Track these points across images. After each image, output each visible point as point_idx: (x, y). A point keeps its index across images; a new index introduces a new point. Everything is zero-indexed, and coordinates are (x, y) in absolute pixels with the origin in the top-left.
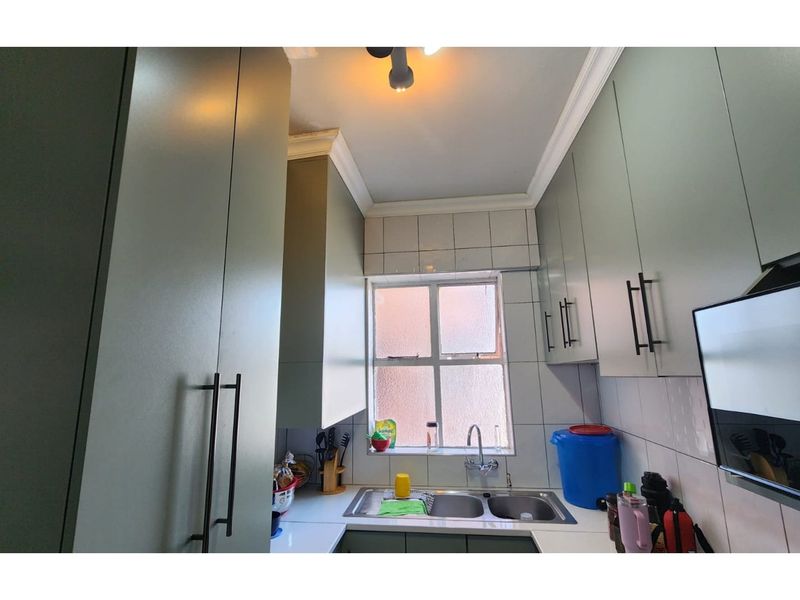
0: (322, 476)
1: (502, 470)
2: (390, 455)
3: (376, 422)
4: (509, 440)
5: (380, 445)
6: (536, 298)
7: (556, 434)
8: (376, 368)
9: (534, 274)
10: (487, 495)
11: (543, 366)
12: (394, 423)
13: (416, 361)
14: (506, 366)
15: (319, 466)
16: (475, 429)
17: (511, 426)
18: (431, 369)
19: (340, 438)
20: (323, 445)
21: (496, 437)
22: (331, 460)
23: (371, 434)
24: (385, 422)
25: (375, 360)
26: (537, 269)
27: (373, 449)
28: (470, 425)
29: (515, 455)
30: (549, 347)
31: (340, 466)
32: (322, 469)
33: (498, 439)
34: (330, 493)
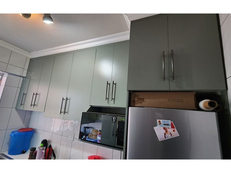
6: (20, 86)
7: (13, 132)
9: (22, 78)
11: (14, 109)
26: (23, 77)
30: (21, 104)
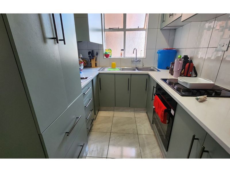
0: (91, 63)
1: (141, 62)
2: (110, 58)
3: (106, 50)
4: (144, 55)
5: (107, 56)
8: (105, 32)
10: (136, 68)
11: (159, 30)
12: (111, 50)
13: (118, 30)
14: (147, 31)
15: (90, 61)
16: (135, 49)
17: (146, 50)
18: (123, 32)
19: (95, 54)
20: (90, 55)
21: (141, 53)
22: (93, 59)
23: (104, 53)
24: (108, 49)
25: (105, 29)
27: (105, 57)
28: (134, 48)
29: (146, 58)
30: (163, 21)
31: (96, 61)
32: (91, 61)
33: (141, 54)
34: (94, 67)
